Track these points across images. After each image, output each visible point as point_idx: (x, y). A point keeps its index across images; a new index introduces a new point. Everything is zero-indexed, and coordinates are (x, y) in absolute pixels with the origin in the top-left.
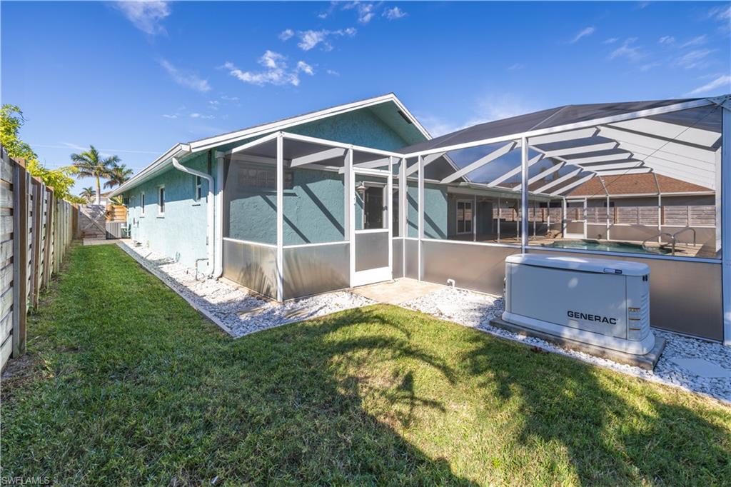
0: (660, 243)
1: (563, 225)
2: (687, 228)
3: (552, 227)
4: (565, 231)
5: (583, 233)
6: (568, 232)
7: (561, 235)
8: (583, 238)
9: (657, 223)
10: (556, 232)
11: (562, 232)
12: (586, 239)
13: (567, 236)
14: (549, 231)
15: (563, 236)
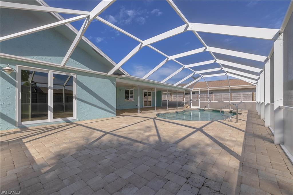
0: (230, 109)
1: (190, 102)
2: (241, 102)
3: (186, 103)
4: (191, 104)
5: (199, 106)
6: (192, 105)
7: (189, 107)
8: (198, 108)
9: (229, 101)
10: (187, 105)
11: (190, 106)
12: (200, 108)
13: (192, 107)
14: (184, 105)
15: (190, 107)
